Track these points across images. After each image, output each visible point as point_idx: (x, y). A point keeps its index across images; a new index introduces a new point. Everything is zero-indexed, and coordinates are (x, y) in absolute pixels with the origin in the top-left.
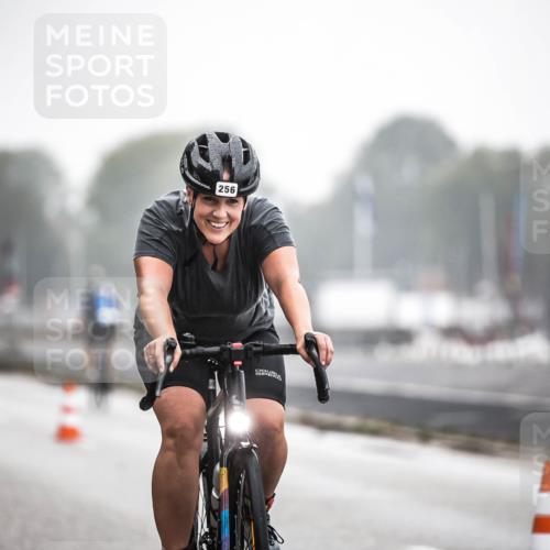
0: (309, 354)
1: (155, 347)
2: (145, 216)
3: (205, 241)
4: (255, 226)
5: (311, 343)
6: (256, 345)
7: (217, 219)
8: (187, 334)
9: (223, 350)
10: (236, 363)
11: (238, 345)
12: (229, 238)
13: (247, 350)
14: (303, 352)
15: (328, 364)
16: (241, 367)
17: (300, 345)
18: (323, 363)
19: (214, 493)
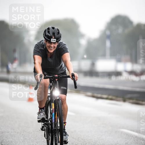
0: (73, 78)
1: (38, 76)
2: (35, 46)
3: (49, 52)
4: (60, 48)
5: (73, 75)
6: (61, 76)
7: (51, 47)
8: (45, 73)
9: (53, 77)
10: (56, 80)
11: (57, 76)
12: (54, 51)
13: (59, 77)
14: (71, 77)
15: (77, 80)
16: (57, 81)
17: (71, 76)
18: (76, 80)
19: (51, 109)
